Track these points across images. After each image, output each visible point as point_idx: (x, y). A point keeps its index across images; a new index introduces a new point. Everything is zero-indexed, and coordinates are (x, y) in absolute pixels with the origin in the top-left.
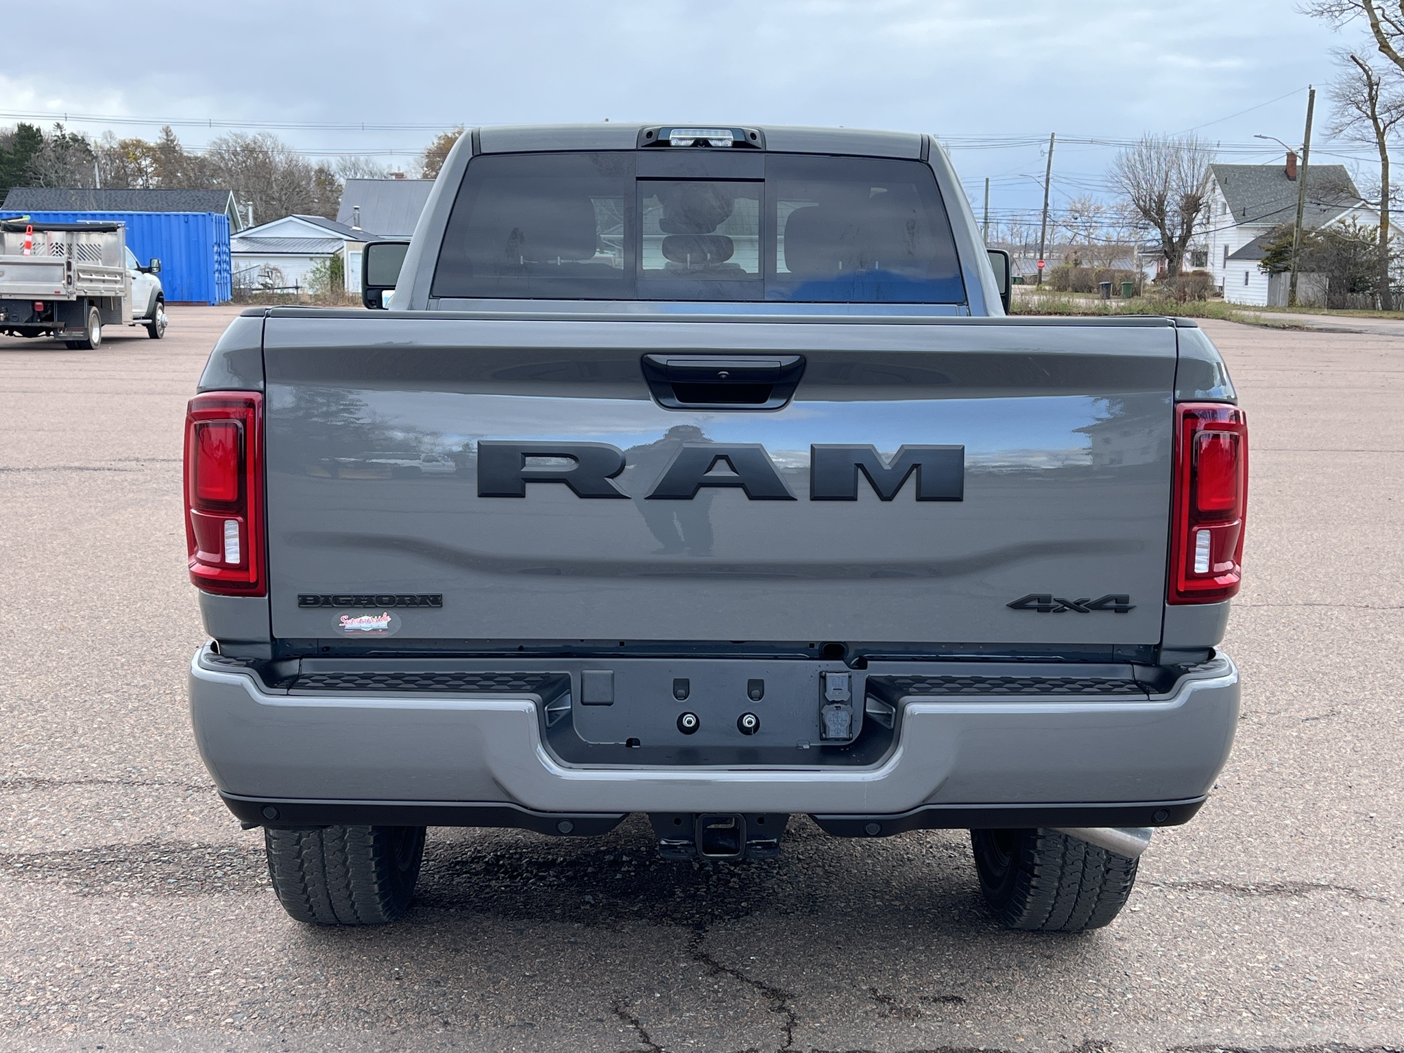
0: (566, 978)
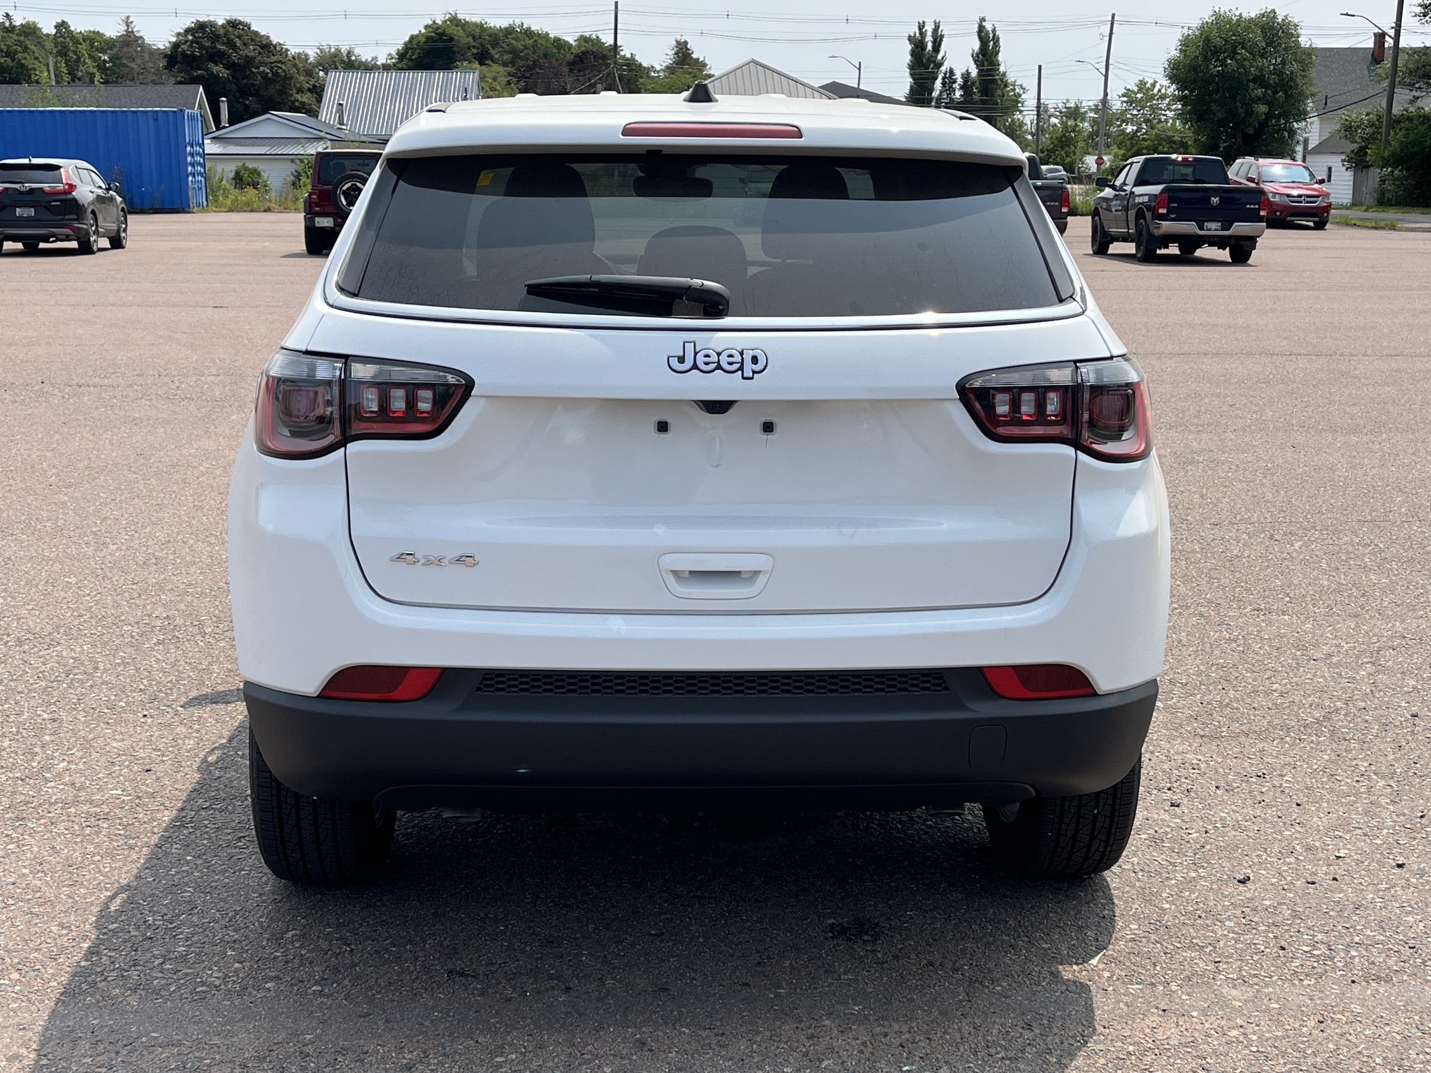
0: (698, 938)
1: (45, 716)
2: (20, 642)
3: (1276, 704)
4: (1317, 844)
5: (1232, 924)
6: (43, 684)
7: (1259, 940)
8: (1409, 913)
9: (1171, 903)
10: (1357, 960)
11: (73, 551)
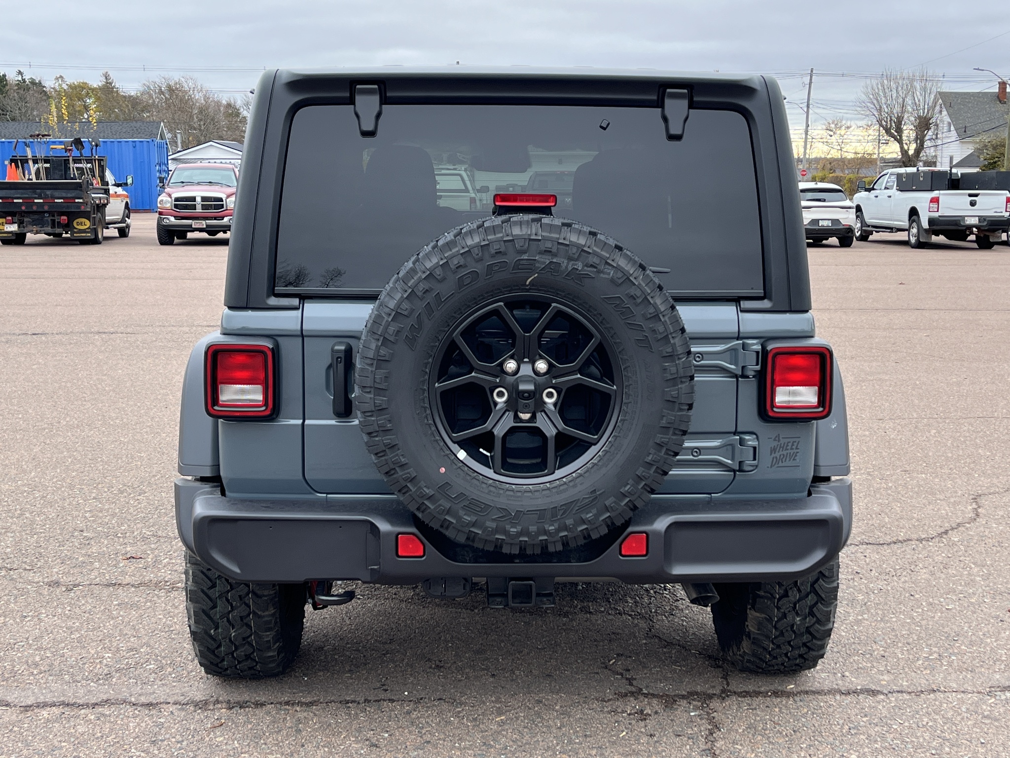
1: (149, 534)
2: (122, 493)
3: (914, 526)
4: (936, 602)
5: (883, 643)
6: (143, 515)
7: (898, 651)
8: (988, 637)
9: (846, 632)
10: (955, 661)
11: (138, 437)
